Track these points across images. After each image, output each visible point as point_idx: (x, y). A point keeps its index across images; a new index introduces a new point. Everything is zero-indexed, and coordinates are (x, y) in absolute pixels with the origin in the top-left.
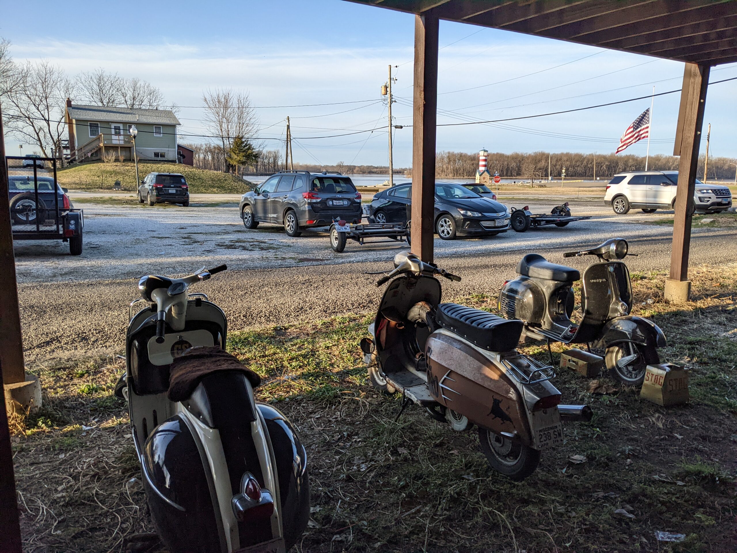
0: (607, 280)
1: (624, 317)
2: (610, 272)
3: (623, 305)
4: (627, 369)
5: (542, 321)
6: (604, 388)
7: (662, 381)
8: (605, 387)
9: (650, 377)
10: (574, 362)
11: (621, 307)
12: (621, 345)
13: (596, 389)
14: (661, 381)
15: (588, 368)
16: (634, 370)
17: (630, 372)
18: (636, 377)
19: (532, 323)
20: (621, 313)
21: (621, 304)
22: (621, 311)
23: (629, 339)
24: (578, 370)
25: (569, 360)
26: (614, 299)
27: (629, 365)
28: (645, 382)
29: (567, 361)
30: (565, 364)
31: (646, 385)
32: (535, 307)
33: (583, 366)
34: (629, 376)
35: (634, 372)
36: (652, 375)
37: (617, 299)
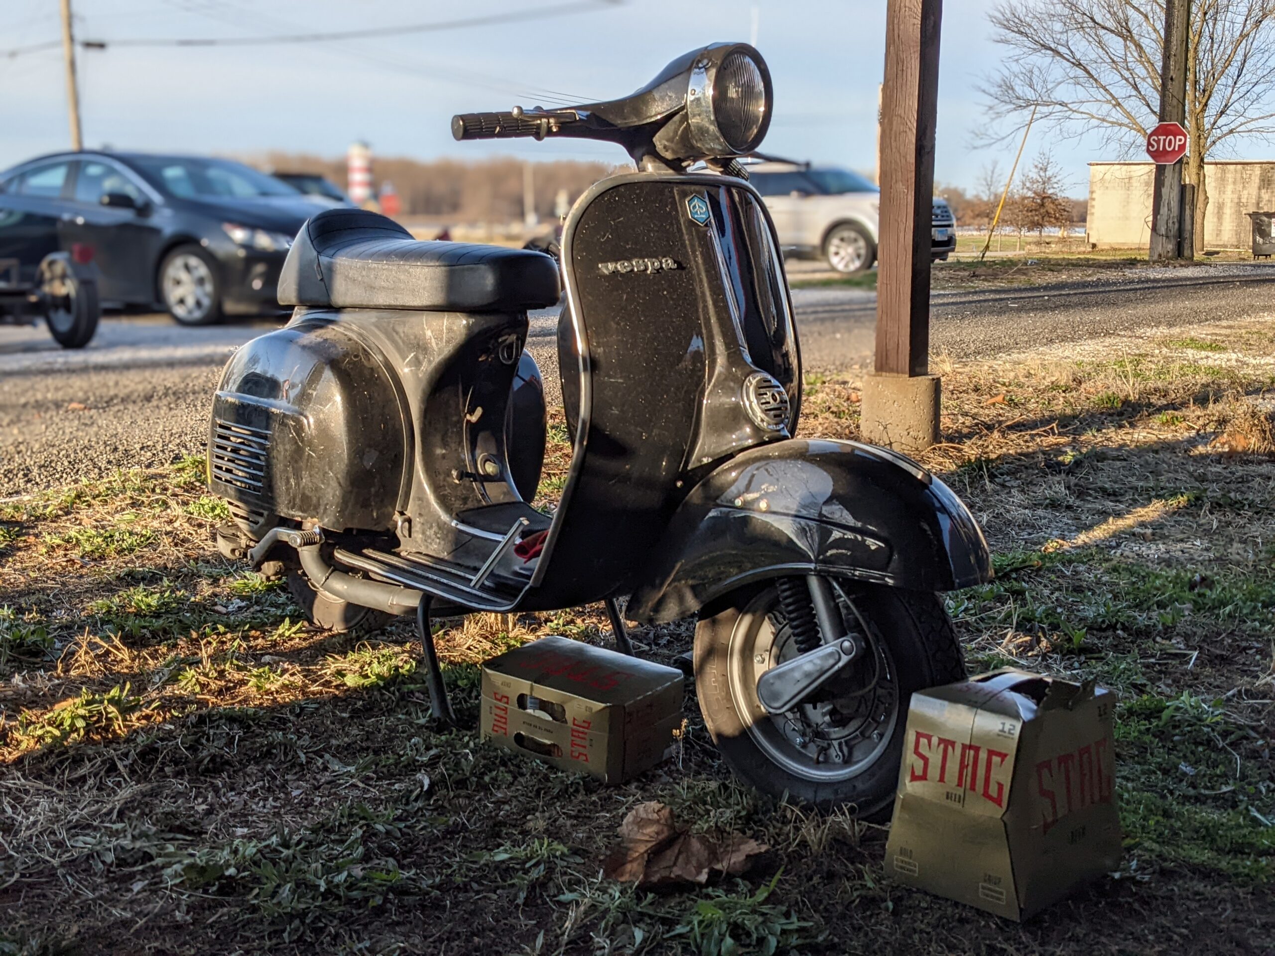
0: (681, 267)
1: (773, 449)
2: (692, 224)
3: (763, 386)
4: (805, 720)
5: (397, 518)
6: (696, 845)
7: (1003, 774)
8: (703, 840)
9: (935, 758)
10: (543, 705)
11: (759, 395)
12: (765, 598)
13: (657, 852)
14: (995, 776)
15: (611, 731)
16: (838, 719)
17: (819, 734)
18: (847, 761)
19: (348, 531)
20: (757, 430)
21: (753, 381)
22: (758, 414)
23: (804, 558)
24: (566, 747)
25: (522, 701)
26: (721, 361)
27: (815, 697)
28: (909, 787)
29: (513, 706)
30: (501, 720)
31: (914, 805)
32: (357, 451)
33: (588, 724)
34: (812, 752)
35: (836, 733)
36: (947, 744)
37: (734, 357)
